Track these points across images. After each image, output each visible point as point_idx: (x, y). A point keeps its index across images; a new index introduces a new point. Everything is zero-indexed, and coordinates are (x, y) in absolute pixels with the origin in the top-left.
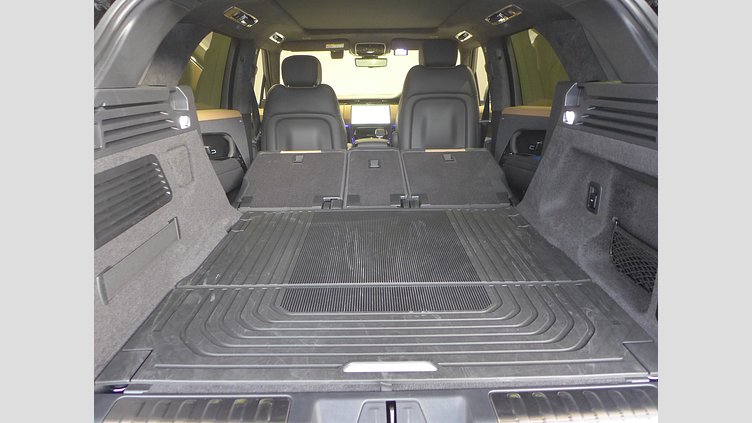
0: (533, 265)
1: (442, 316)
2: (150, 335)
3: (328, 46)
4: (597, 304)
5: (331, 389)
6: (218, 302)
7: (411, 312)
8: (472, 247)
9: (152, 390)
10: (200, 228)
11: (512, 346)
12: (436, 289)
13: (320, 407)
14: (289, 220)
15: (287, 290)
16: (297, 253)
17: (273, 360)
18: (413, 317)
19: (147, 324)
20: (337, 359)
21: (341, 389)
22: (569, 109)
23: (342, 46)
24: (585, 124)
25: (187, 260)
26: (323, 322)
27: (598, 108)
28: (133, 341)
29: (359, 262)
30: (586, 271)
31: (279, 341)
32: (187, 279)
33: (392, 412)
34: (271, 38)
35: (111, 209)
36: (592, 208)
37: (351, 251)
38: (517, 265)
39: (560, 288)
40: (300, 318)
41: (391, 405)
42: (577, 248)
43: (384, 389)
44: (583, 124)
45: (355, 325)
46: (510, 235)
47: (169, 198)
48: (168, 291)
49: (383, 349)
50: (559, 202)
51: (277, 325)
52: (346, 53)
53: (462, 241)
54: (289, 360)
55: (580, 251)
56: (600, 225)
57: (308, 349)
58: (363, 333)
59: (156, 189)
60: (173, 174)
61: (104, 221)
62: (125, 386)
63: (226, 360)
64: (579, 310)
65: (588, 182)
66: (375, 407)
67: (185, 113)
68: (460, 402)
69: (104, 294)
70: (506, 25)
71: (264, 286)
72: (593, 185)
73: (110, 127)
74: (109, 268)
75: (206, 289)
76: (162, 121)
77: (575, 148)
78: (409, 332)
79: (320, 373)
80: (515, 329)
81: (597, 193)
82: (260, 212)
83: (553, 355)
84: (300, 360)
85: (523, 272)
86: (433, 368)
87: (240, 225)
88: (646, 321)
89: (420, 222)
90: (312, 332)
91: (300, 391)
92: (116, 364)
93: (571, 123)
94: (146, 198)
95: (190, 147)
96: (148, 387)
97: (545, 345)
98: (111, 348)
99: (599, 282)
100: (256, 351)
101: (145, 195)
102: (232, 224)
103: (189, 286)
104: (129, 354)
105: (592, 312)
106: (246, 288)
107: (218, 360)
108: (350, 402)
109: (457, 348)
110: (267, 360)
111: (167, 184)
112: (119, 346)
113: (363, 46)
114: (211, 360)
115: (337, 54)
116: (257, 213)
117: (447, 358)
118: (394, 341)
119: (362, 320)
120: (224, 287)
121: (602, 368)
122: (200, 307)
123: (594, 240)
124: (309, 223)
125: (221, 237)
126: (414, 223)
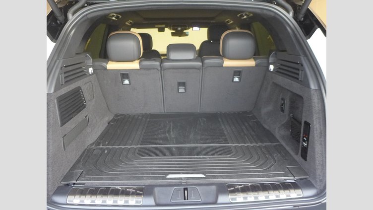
0: (255, 137)
1: (210, 158)
2: (81, 166)
3: (156, 26)
4: (280, 153)
5: (161, 184)
6: (108, 153)
7: (196, 156)
8: (227, 129)
9: (86, 185)
10: (97, 121)
11: (239, 169)
12: (208, 147)
13: (156, 190)
14: (138, 117)
15: (140, 148)
16: (143, 133)
17: (136, 174)
18: (197, 158)
19: (78, 161)
20: (163, 174)
21: (165, 183)
22: (271, 64)
23: (163, 26)
24: (277, 72)
25: (93, 135)
26: (157, 160)
27: (281, 65)
28: (73, 168)
29: (173, 136)
30: (279, 139)
31: (138, 167)
32: (93, 144)
33: (186, 192)
34: (127, 23)
35: (65, 110)
36: (283, 110)
37: (169, 131)
38: (248, 137)
39: (265, 147)
40: (146, 159)
41: (185, 189)
42: (275, 129)
43: (183, 183)
44: (277, 71)
45: (171, 161)
46: (246, 124)
47: (85, 106)
48: (84, 149)
49: (183, 170)
50: (270, 108)
51: (136, 162)
52: (167, 29)
53: (223, 127)
54: (142, 174)
55: (277, 130)
56: (285, 118)
57: (151, 170)
58: (174, 164)
59: (80, 102)
60: (87, 96)
61: (64, 115)
62: (74, 184)
63: (115, 174)
64: (271, 155)
65: (281, 98)
66: (179, 190)
67: (91, 66)
68: (214, 187)
69: (64, 146)
70: (247, 19)
71: (129, 147)
72: (283, 99)
73: (67, 75)
74: (65, 135)
75: (102, 148)
76: (83, 71)
77: (273, 83)
78: (194, 164)
79: (156, 178)
80: (241, 162)
81: (284, 103)
82: (124, 114)
83: (255, 172)
84: (147, 174)
85: (249, 140)
86: (204, 176)
87: (113, 120)
88: (298, 158)
89: (203, 119)
90: (152, 164)
91: (148, 184)
92: (69, 176)
93: (272, 70)
94: (77, 105)
95: (92, 82)
96: (84, 184)
97: (253, 168)
98: (65, 170)
99: (283, 143)
100: (128, 171)
101: (77, 104)
102: (110, 120)
103: (93, 147)
104: (73, 173)
105: (277, 156)
106: (121, 148)
107: (112, 174)
108: (169, 188)
109: (215, 169)
110: (133, 174)
111: (85, 100)
112: (68, 170)
113: (175, 26)
114: (109, 174)
115: (161, 30)
116: (121, 115)
117: (209, 173)
118: (188, 167)
119: (174, 159)
120: (110, 147)
121: (274, 176)
122: (101, 155)
123: (283, 125)
124: (148, 120)
125: (105, 126)
126: (200, 119)
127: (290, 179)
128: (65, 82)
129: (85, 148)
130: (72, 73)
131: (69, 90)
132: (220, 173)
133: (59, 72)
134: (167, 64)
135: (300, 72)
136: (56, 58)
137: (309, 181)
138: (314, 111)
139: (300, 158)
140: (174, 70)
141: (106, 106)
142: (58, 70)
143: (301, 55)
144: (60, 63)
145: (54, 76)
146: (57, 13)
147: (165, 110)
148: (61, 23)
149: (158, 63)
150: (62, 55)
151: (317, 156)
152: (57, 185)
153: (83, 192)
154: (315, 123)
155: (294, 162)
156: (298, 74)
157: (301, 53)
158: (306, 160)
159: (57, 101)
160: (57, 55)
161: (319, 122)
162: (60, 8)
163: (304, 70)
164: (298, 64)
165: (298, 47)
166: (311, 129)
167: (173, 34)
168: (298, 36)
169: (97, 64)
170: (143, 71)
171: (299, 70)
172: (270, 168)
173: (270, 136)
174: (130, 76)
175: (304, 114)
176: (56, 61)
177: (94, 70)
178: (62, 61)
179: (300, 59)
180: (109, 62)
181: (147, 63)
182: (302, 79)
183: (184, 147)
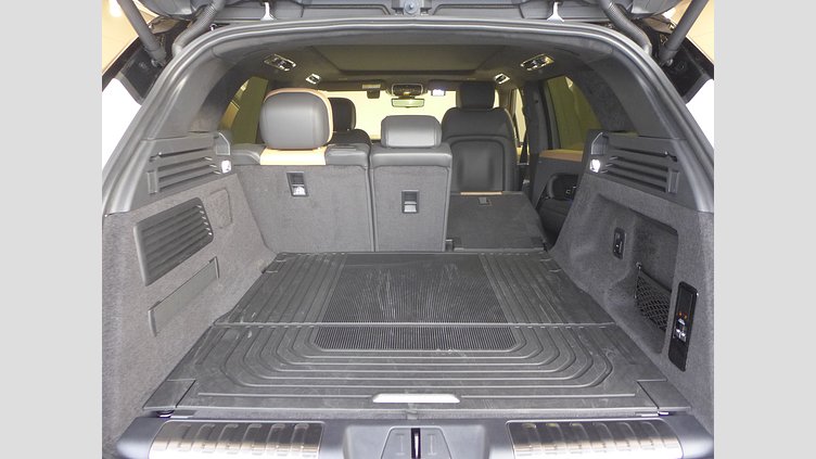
0: (560, 308)
1: (468, 354)
2: (192, 366)
3: (364, 87)
4: (617, 346)
5: (361, 417)
6: (254, 339)
7: (438, 350)
8: (502, 291)
9: (196, 415)
10: (237, 268)
11: (532, 382)
12: (464, 330)
13: (350, 432)
14: (322, 262)
15: (320, 327)
16: (330, 294)
17: (307, 391)
18: (440, 355)
19: (188, 357)
20: (367, 391)
21: (370, 417)
22: (595, 157)
23: (378, 86)
24: (610, 173)
25: (224, 299)
27: (620, 159)
28: (175, 372)
29: (391, 303)
30: (611, 314)
31: (313, 374)
32: (225, 317)
33: (416, 438)
34: (308, 79)
36: (618, 254)
37: (383, 292)
38: (545, 309)
39: (584, 331)
40: (332, 354)
41: (415, 432)
42: (604, 292)
43: (410, 417)
44: (608, 173)
45: (385, 361)
46: (540, 280)
47: (211, 239)
48: (206, 328)
49: (411, 383)
50: (588, 247)
51: (311, 360)
52: (383, 93)
53: (493, 284)
54: (322, 391)
55: (606, 295)
56: (624, 270)
57: (341, 382)
58: (392, 368)
59: (199, 230)
60: (214, 216)
61: (156, 260)
62: (172, 412)
63: (264, 391)
64: (599, 351)
65: (614, 228)
66: (401, 433)
67: (226, 158)
68: (480, 429)
69: (154, 327)
70: (541, 71)
71: (299, 325)
72: (618, 231)
73: (164, 173)
74: (159, 303)
75: (243, 327)
76: (208, 166)
77: (600, 195)
78: (435, 368)
79: (351, 403)
80: (536, 368)
81: (622, 239)
82: (294, 254)
83: (569, 391)
84: (332, 391)
85: (549, 315)
86: (456, 401)
87: (274, 266)
88: (662, 361)
89: (452, 265)
90: (344, 367)
91: (332, 417)
92: (161, 393)
93: (597, 171)
94: (191, 238)
95: (230, 190)
96: (192, 413)
97: (564, 382)
98: (155, 378)
99: (621, 323)
100: (291, 382)
101: (190, 236)
102: (267, 264)
103: (226, 323)
104: (174, 384)
105: (611, 353)
106: (282, 326)
107: (257, 390)
108: (378, 429)
109: (480, 383)
110: (301, 390)
111: (209, 226)
112: (164, 377)
113: (400, 86)
114: (251, 390)
115: (373, 94)
116: (290, 254)
117: (468, 392)
118: (421, 376)
119: (392, 357)
120: (261, 325)
121: (614, 403)
122: (238, 343)
123: (619, 284)
124: (342, 266)
125: (256, 278)
126: (446, 266)
127: (649, 412)
128: (161, 189)
129: (209, 325)
130: (178, 170)
131: (170, 206)
133: (146, 166)
134: (380, 156)
135: (670, 175)
136: (138, 137)
137: (693, 417)
138: (707, 263)
139: (670, 364)
140: (395, 168)
141: (259, 237)
142: (144, 162)
143: (672, 136)
144: (148, 148)
145: (132, 174)
147: (377, 247)
148: (159, 66)
149: (362, 154)
150: (156, 130)
152: (134, 415)
153: (187, 434)
154: (708, 289)
155: (651, 370)
156: (665, 179)
157: (671, 132)
158: (682, 369)
159: (138, 229)
160: (142, 129)
162: (157, 35)
163: (680, 169)
164: (664, 156)
165: (664, 121)
166: (699, 302)
167: (395, 103)
168: (666, 96)
169: (240, 153)
170: (333, 170)
171: (666, 170)
172: (600, 382)
173: (597, 312)
174: (307, 179)
175: (678, 268)
176: (139, 144)
177: (233, 166)
178: (153, 143)
179: (671, 146)
180: (266, 150)
181: (341, 153)
182: (675, 191)
183: (415, 328)
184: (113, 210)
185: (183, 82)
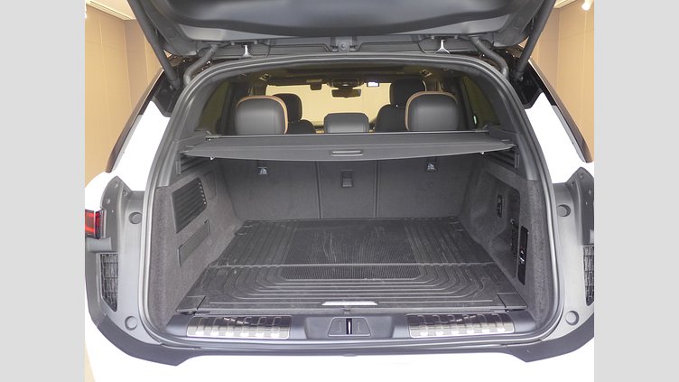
0: (457, 254)
1: (386, 281)
2: (201, 290)
3: (308, 81)
4: (491, 275)
5: (315, 313)
6: (239, 274)
7: (366, 279)
8: (415, 243)
9: (210, 313)
10: (219, 230)
11: (426, 295)
13: (308, 320)
14: (280, 225)
15: (284, 268)
17: (279, 300)
18: (366, 282)
19: (197, 285)
20: (318, 300)
21: (320, 313)
23: (320, 81)
25: (213, 250)
26: (309, 283)
28: (191, 292)
29: (333, 252)
30: (492, 256)
31: (282, 292)
32: (216, 262)
33: (349, 323)
34: (261, 78)
35: (182, 211)
36: (500, 214)
37: (327, 246)
38: (446, 254)
39: (470, 267)
40: (293, 282)
41: (348, 320)
42: (488, 242)
43: (345, 313)
45: (330, 285)
46: (447, 236)
47: (205, 207)
48: (204, 269)
49: (346, 296)
51: (279, 285)
52: (324, 86)
53: (410, 240)
54: (289, 301)
55: (490, 244)
56: (503, 226)
57: (301, 296)
58: (334, 289)
59: (200, 200)
61: (181, 217)
62: (194, 313)
63: (250, 301)
64: (477, 278)
65: (496, 194)
66: (340, 321)
68: (389, 319)
69: (180, 260)
71: (269, 266)
72: (499, 197)
73: (182, 161)
74: (182, 245)
75: (229, 268)
78: (363, 288)
79: (308, 306)
80: (431, 288)
81: (501, 203)
82: (258, 221)
83: (450, 299)
84: (295, 301)
85: (447, 258)
86: (375, 304)
87: (242, 230)
88: (515, 282)
89: (380, 228)
90: (302, 288)
91: (296, 313)
92: (186, 302)
93: (483, 154)
94: (196, 206)
95: (214, 172)
96: (208, 312)
97: (448, 295)
98: (181, 294)
99: (498, 263)
100: (268, 297)
101: (196, 203)
102: (238, 229)
103: (216, 266)
104: (191, 299)
105: (485, 280)
106: (257, 267)
107: (247, 301)
108: (326, 319)
109: (392, 296)
110: (275, 301)
111: (205, 197)
112: (185, 295)
113: (339, 80)
114: (242, 301)
115: (316, 87)
116: (254, 222)
117: (384, 300)
118: (353, 292)
119: (333, 283)
120: (242, 267)
121: (478, 304)
122: (228, 276)
123: (499, 236)
124: (295, 229)
125: (232, 238)
126: (376, 229)
127: (499, 309)
128: (182, 172)
129: (205, 267)
131: (186, 183)
132: (398, 300)
133: (175, 157)
135: (516, 157)
136: (170, 139)
137: (527, 312)
138: (531, 212)
139: (518, 281)
141: (232, 209)
142: (174, 155)
143: (517, 131)
144: (176, 145)
145: (169, 163)
146: (170, 75)
147: (322, 215)
148: (175, 90)
150: (178, 134)
151: (535, 276)
152: (171, 314)
153: (208, 322)
154: (533, 228)
155: (509, 287)
156: (513, 159)
157: (516, 128)
158: (524, 284)
159: (173, 197)
160: (172, 134)
161: (540, 228)
162: (174, 68)
163: (520, 153)
165: (511, 117)
166: (529, 238)
167: (335, 94)
171: (514, 153)
172: (473, 294)
173: (480, 252)
174: (269, 163)
175: (521, 217)
176: (171, 143)
178: (178, 143)
179: (515, 138)
182: (518, 167)
183: (349, 267)
184: (160, 185)
185: (191, 102)
